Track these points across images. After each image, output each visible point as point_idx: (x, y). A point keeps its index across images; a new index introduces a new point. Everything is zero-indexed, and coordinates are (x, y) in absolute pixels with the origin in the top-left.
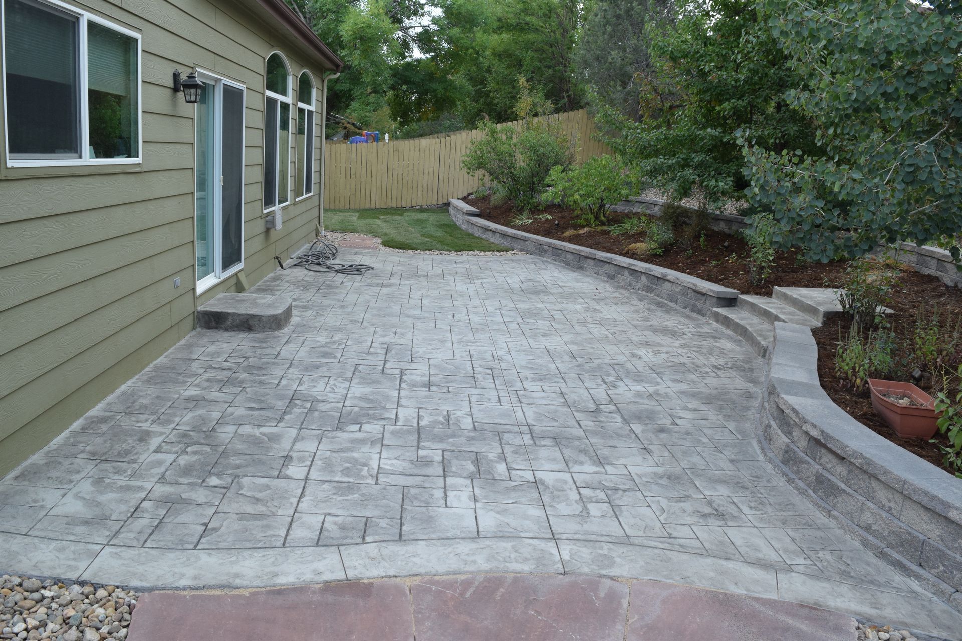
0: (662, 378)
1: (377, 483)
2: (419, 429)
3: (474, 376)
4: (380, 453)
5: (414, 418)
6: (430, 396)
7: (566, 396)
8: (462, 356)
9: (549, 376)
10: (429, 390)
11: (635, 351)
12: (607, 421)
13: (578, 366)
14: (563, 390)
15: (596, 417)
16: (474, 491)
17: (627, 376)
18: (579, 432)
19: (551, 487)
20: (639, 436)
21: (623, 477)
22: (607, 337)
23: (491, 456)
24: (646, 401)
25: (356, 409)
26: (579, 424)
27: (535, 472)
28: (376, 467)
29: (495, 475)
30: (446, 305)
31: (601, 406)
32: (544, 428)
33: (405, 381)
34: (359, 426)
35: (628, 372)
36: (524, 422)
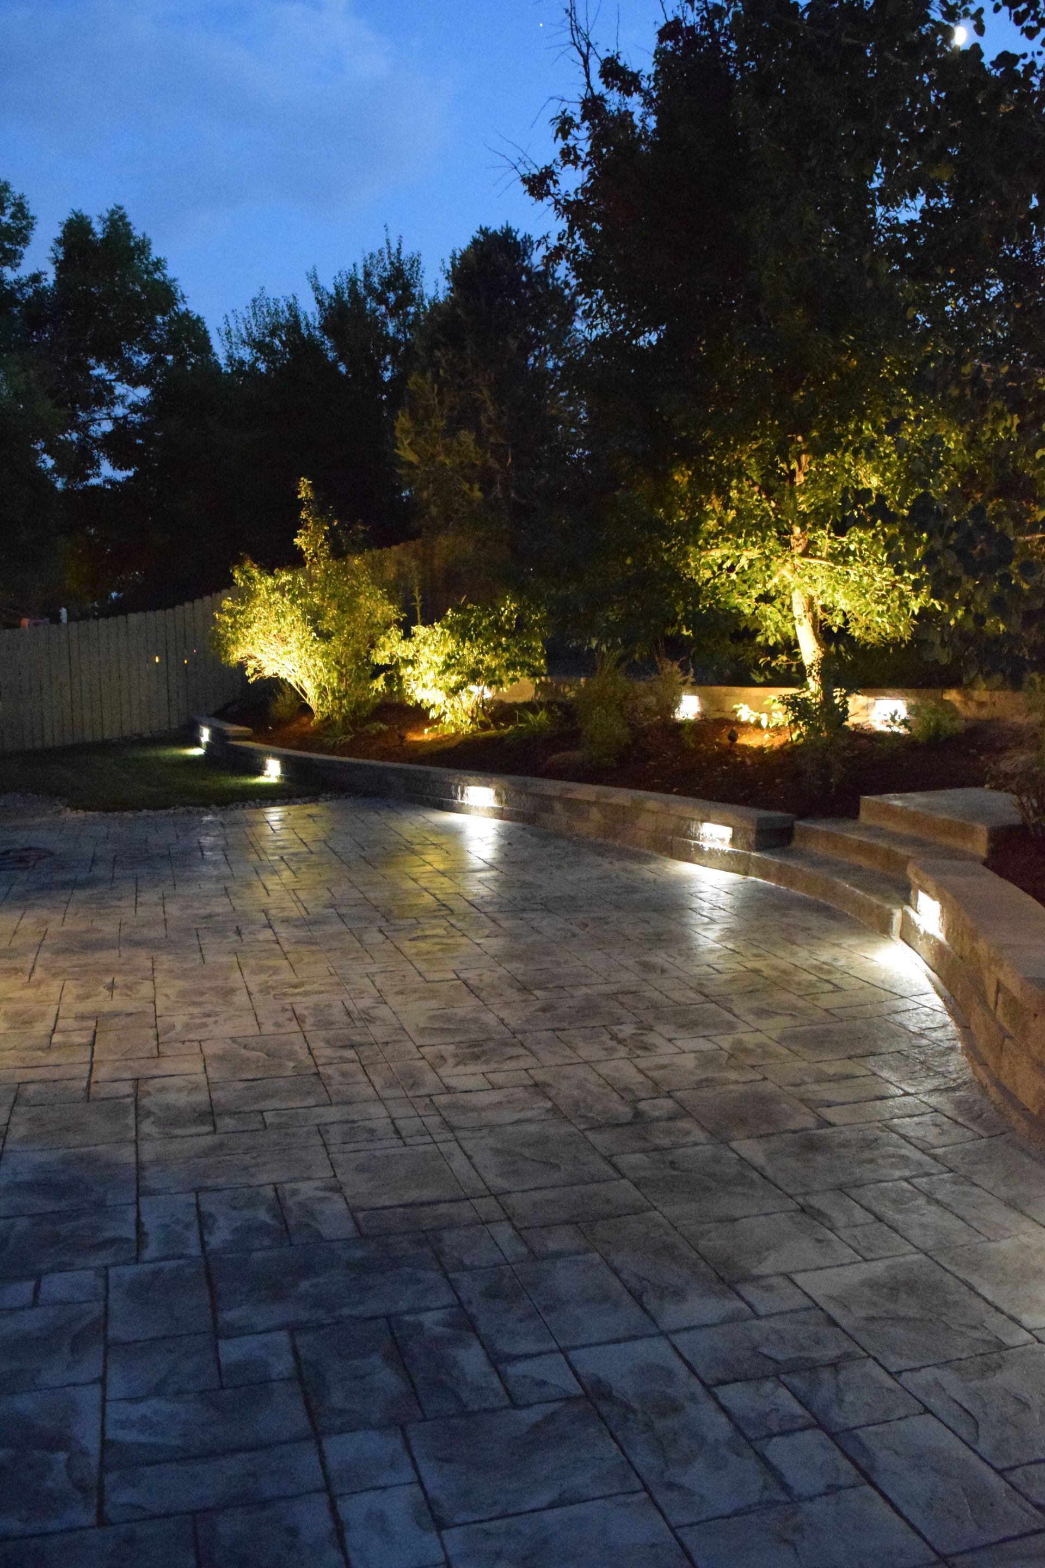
0: (730, 1011)
1: (102, 1520)
2: (207, 1265)
3: (318, 1074)
4: (102, 1381)
5: (187, 1226)
6: (221, 1146)
7: (552, 1093)
8: (277, 1025)
9: (491, 1044)
10: (215, 1132)
11: (643, 959)
12: (675, 1146)
13: (544, 1010)
14: (540, 1076)
15: (645, 1139)
16: (421, 1483)
17: (657, 1018)
18: (624, 1192)
19: (636, 1405)
20: (769, 1171)
21: (802, 1316)
22: (574, 935)
23: (431, 1320)
24: (732, 1075)
25: (22, 1224)
26: (614, 1166)
27: (573, 1355)
28: (91, 1443)
29: (465, 1395)
30: (219, 910)
31: (643, 1106)
32: (537, 1196)
33: (149, 1114)
34: (29, 1286)
35: (654, 1006)
36: (481, 1186)
